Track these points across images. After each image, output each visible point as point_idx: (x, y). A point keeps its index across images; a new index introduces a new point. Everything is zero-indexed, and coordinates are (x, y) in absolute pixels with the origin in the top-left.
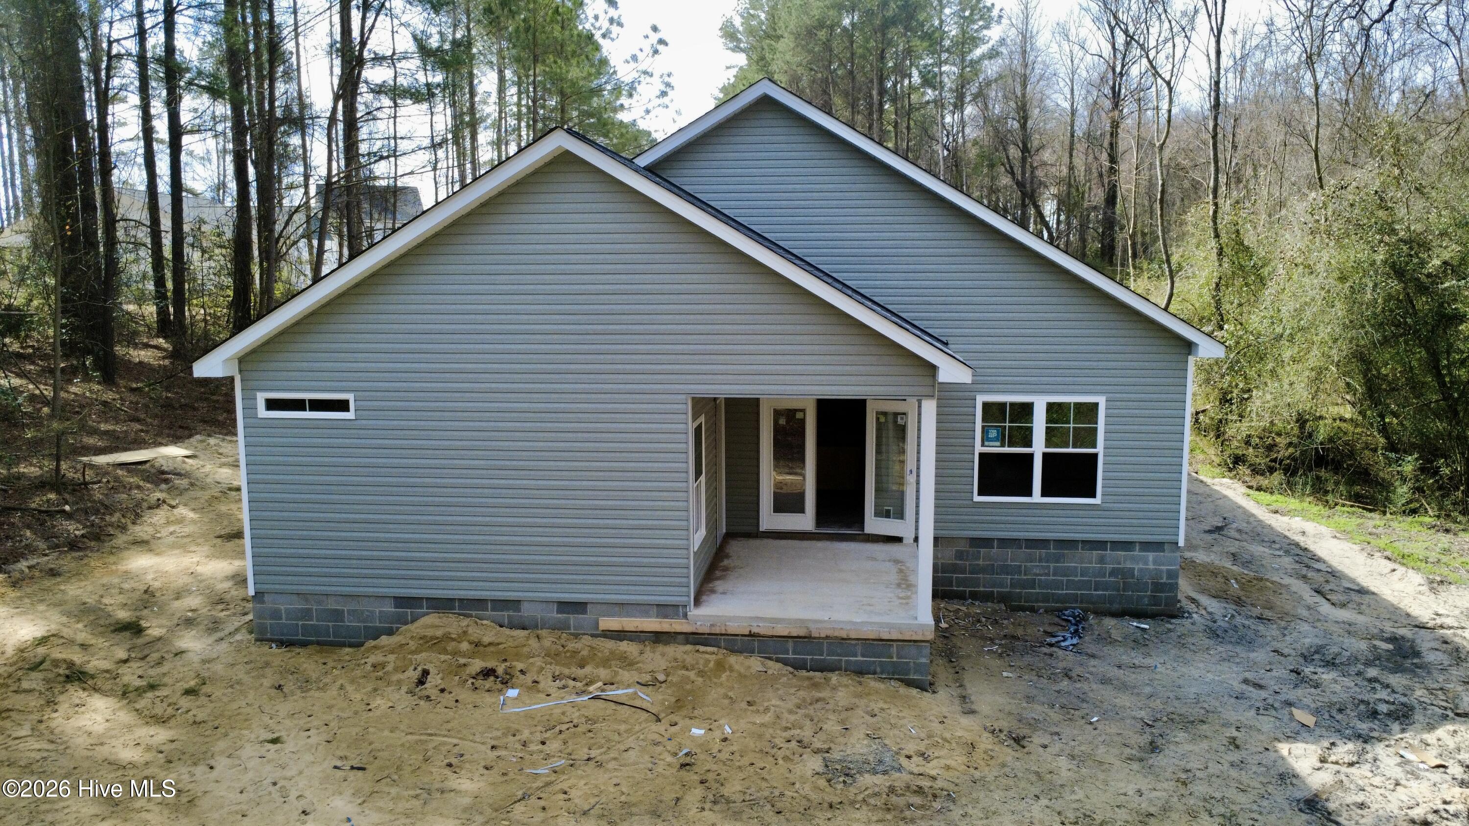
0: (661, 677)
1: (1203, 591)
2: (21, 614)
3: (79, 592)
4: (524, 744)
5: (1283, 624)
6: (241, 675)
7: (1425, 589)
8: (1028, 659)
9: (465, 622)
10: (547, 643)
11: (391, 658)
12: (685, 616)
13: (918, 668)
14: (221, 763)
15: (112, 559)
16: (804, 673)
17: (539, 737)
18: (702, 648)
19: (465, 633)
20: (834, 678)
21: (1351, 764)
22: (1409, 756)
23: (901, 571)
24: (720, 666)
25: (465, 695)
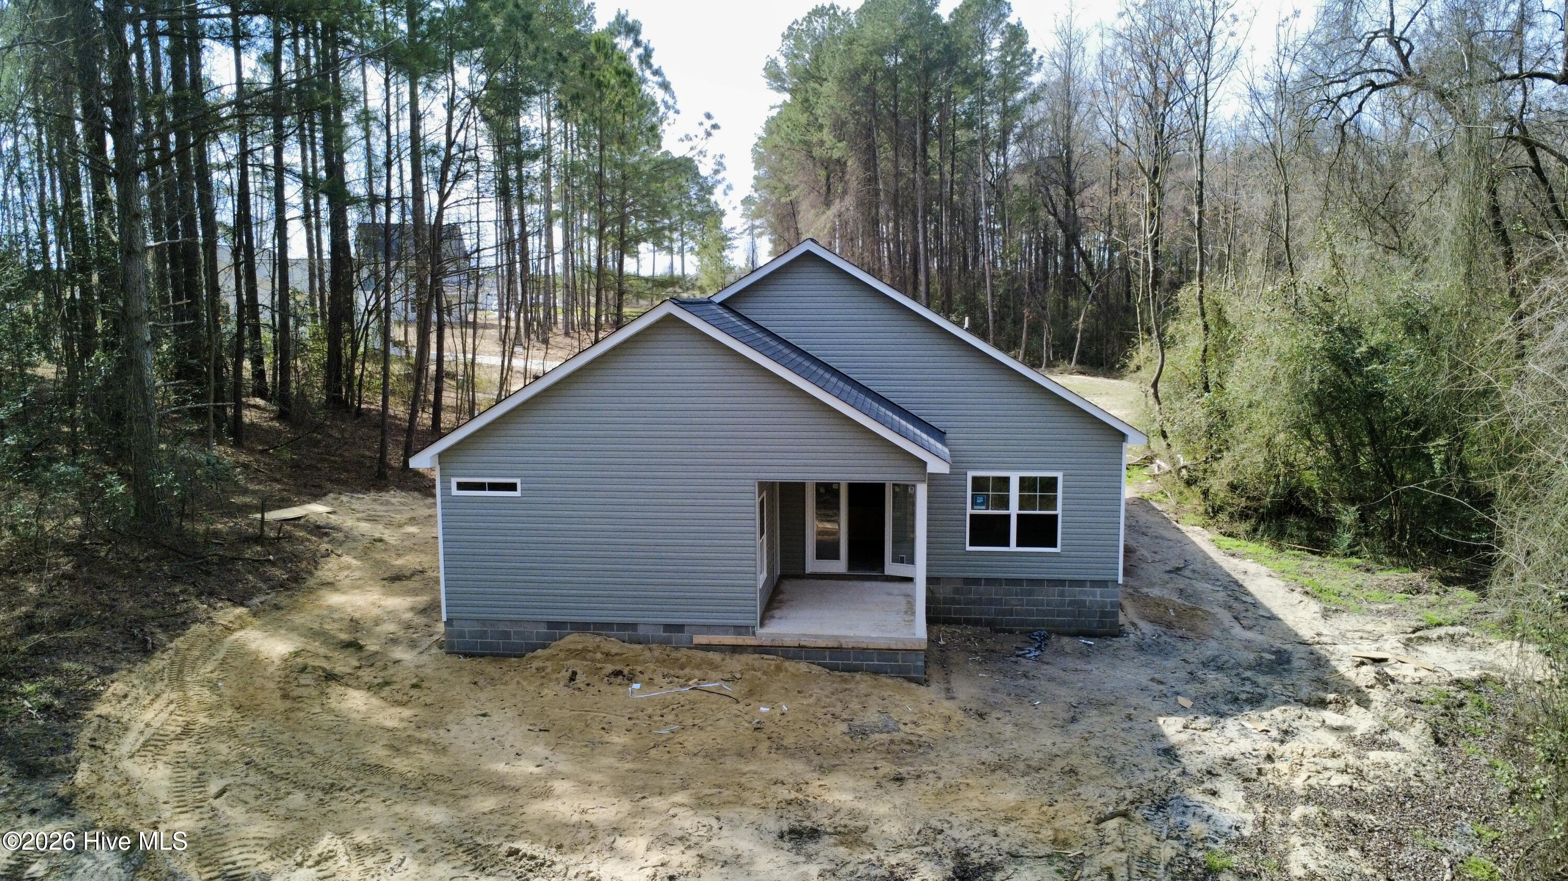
0: (738, 676)
1: (1144, 617)
2: (271, 636)
3: (303, 621)
4: (650, 717)
5: (1198, 641)
6: (446, 676)
7: (1319, 615)
8: (999, 665)
9: (598, 639)
10: (656, 653)
11: (548, 664)
12: (754, 633)
13: (916, 669)
14: (455, 729)
15: (313, 597)
16: (837, 673)
17: (659, 713)
18: (766, 656)
19: (598, 646)
20: (858, 676)
21: (1205, 730)
22: (1247, 725)
23: (909, 602)
24: (779, 668)
25: (604, 687)
